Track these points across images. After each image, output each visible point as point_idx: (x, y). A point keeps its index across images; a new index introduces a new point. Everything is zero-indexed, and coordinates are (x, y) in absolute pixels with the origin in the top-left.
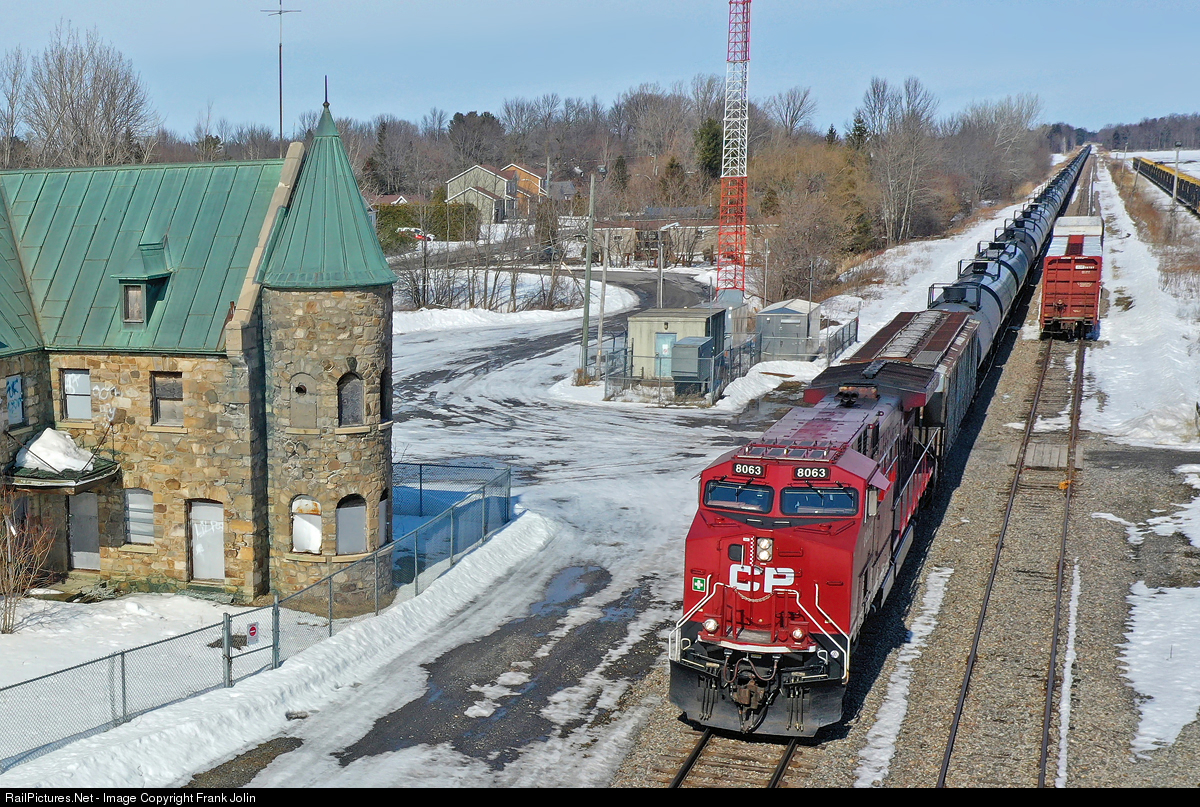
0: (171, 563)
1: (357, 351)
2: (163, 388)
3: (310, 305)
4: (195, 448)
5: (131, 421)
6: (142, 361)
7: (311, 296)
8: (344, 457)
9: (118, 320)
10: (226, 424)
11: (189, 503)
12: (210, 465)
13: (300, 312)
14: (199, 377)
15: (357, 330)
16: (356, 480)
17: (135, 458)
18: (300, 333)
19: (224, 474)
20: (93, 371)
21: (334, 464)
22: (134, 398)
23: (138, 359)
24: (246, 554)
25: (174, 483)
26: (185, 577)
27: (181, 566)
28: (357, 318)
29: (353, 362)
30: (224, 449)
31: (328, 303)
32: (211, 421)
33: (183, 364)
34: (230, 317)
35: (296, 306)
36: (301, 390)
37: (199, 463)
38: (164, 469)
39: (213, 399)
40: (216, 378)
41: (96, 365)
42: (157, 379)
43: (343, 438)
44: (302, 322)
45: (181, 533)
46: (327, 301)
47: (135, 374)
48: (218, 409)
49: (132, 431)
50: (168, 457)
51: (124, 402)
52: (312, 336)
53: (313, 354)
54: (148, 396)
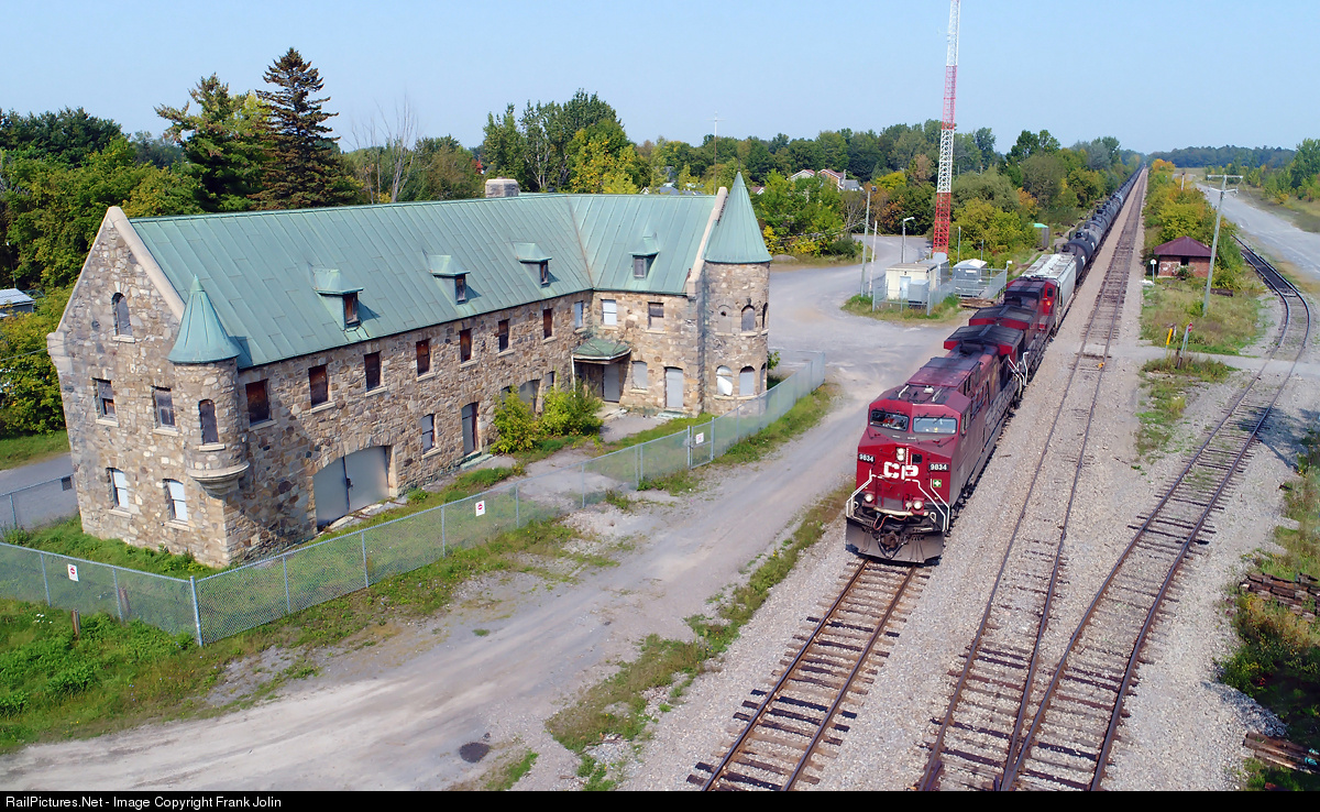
0: (656, 399)
1: (752, 295)
2: (655, 311)
3: (729, 272)
4: (669, 341)
5: (637, 327)
6: (644, 297)
7: (730, 267)
8: (745, 348)
9: (631, 275)
10: (686, 330)
11: (666, 368)
12: (677, 350)
13: (724, 275)
14: (673, 306)
15: (752, 284)
16: (750, 359)
17: (639, 345)
18: (724, 285)
19: (684, 355)
20: (618, 301)
21: (739, 352)
22: (639, 315)
23: (642, 296)
24: (694, 395)
25: (658, 359)
26: (663, 405)
27: (661, 400)
28: (752, 279)
29: (750, 301)
30: (685, 342)
31: (738, 271)
32: (678, 329)
33: (664, 299)
34: (689, 276)
35: (723, 272)
36: (723, 314)
37: (671, 349)
38: (654, 352)
39: (679, 317)
40: (681, 307)
41: (620, 298)
42: (652, 307)
43: (744, 338)
44: (725, 280)
45: (662, 384)
46: (737, 270)
47: (640, 303)
48: (682, 322)
49: (638, 331)
50: (656, 346)
51: (633, 317)
52: (729, 287)
53: (730, 296)
54: (647, 315)
